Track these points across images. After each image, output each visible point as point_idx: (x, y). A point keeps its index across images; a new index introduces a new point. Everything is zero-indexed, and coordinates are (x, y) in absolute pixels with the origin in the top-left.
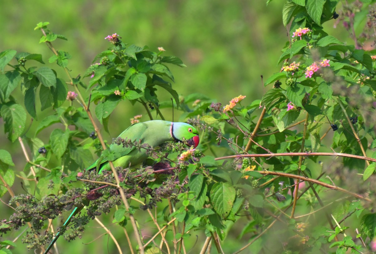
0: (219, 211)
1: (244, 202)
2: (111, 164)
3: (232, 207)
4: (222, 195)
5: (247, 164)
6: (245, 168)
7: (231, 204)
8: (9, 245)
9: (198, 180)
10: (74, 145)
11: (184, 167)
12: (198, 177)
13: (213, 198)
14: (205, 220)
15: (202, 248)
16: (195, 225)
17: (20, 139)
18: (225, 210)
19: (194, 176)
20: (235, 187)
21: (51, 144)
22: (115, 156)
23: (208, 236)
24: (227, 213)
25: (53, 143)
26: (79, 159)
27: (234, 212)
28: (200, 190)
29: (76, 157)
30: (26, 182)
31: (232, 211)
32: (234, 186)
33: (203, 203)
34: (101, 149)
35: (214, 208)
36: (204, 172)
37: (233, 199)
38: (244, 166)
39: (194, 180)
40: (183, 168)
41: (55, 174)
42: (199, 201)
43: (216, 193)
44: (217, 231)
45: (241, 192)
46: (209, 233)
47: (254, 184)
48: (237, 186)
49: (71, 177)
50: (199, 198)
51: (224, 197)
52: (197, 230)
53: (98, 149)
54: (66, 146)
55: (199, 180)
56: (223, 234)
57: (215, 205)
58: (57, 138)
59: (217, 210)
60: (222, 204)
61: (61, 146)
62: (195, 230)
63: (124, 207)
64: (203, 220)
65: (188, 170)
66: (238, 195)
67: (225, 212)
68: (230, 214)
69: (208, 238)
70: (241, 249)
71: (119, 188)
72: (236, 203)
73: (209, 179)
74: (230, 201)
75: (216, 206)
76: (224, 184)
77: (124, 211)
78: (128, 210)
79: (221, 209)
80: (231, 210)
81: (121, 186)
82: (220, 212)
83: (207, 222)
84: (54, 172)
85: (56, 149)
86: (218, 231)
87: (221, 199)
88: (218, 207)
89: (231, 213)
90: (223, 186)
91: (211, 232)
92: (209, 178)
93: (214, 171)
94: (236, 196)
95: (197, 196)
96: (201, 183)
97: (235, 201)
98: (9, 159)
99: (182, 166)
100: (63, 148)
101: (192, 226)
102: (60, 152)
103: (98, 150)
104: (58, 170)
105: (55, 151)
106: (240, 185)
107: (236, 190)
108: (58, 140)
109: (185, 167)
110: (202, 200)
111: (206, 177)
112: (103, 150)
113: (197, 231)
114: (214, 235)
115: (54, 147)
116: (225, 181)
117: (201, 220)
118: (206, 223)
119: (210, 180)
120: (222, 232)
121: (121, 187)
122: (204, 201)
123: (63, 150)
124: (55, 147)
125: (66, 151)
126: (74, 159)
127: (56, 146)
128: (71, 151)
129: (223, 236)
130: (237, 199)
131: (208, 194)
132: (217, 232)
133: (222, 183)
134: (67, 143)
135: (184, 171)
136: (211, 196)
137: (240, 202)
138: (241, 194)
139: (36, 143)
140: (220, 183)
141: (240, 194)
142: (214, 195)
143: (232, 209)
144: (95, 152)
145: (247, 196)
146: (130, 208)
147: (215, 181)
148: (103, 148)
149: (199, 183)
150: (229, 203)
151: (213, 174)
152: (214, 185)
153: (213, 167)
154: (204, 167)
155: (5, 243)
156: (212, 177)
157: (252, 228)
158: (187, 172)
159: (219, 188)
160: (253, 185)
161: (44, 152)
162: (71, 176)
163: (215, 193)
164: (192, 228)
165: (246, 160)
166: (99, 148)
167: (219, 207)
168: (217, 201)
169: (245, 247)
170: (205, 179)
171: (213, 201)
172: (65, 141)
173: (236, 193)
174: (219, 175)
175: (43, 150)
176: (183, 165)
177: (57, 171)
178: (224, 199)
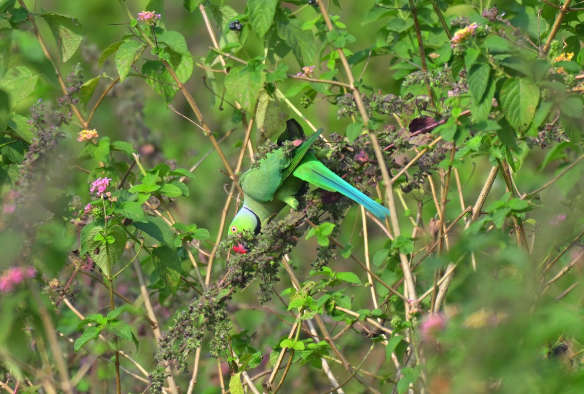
0: (514, 122)
1: (552, 109)
2: (341, 52)
3: (533, 115)
4: (519, 97)
5: (557, 49)
6: (554, 55)
7: (533, 111)
8: (184, 175)
9: (481, 73)
10: (284, 16)
11: (459, 52)
12: (481, 68)
13: (504, 103)
14: (488, 140)
15: (485, 183)
16: (473, 149)
17: (201, 7)
18: (523, 120)
19: (475, 68)
20: (538, 85)
21: (248, 14)
22: (346, 40)
23: (494, 165)
24: (525, 125)
25: (251, 14)
26: (292, 38)
27: (538, 124)
28: (485, 89)
29: (287, 36)
30: (210, 74)
31: (534, 122)
32: (537, 83)
33: (489, 109)
34: (326, 29)
35: (507, 118)
36: (491, 61)
37: (536, 103)
38: (553, 52)
39: (475, 74)
40: (458, 54)
41: (254, 67)
42: (482, 105)
43: (510, 94)
44: (506, 158)
45: (548, 93)
46: (495, 160)
47: (568, 81)
48: (542, 83)
49: (279, 73)
50: (482, 101)
51: (522, 100)
52: (476, 155)
53: (320, 29)
54: (272, 19)
55: (483, 73)
56: (516, 162)
57: (507, 113)
58: (258, 6)
59: (511, 120)
60: (518, 112)
61: (264, 18)
62: (472, 157)
63: (361, 120)
64: (486, 140)
65: (466, 58)
66: (544, 97)
67: (523, 124)
68: (530, 126)
69: (494, 168)
70: (545, 186)
71: (353, 90)
72: (540, 110)
73: (498, 72)
74: (530, 107)
75: (509, 114)
76: (521, 80)
77: (361, 125)
78: (367, 125)
79: (517, 119)
80: (531, 120)
81: (357, 86)
82: (516, 123)
83: (492, 144)
84: (252, 64)
85: (257, 23)
86: (508, 157)
87: (517, 104)
88: (511, 116)
89: (532, 125)
90: (521, 83)
91: (498, 160)
92: (499, 70)
93: (506, 60)
94: (540, 100)
95: (480, 98)
96: (486, 78)
97: (538, 107)
98: (182, 46)
99: (457, 52)
100: (267, 21)
101: (469, 150)
102: (262, 28)
103: (321, 31)
104: (259, 62)
105: (255, 26)
106: (547, 83)
107: (541, 89)
108: (259, 8)
109: (461, 54)
110: (487, 105)
111: (493, 69)
112: (328, 31)
113: (476, 157)
114: (503, 164)
115: (253, 19)
116: (523, 76)
117: (482, 141)
118: (491, 146)
119: (500, 73)
120: (515, 160)
121: (357, 88)
122: (491, 106)
123: (268, 24)
124: (255, 20)
125: (272, 26)
126: (285, 38)
127: (256, 18)
128: (280, 26)
129: (516, 165)
130: (543, 103)
131: (497, 96)
132: (507, 160)
133: (518, 79)
134: (273, 13)
135: (460, 60)
136: (501, 98)
137: (546, 108)
138: (549, 96)
139: (225, 13)
140: (516, 78)
141: (547, 96)
142: (505, 98)
143: (533, 119)
144: (317, 35)
145: (557, 100)
146: (370, 121)
147: (508, 76)
148: (328, 28)
149: (483, 79)
150: (528, 109)
151: (505, 64)
152: (506, 82)
153: (505, 53)
154: (491, 53)
155: (177, 173)
156: (503, 69)
157: (562, 153)
158: (463, 60)
159: (513, 86)
160: (566, 83)
161: (239, 28)
162: (279, 71)
163: (507, 95)
164: (469, 152)
165: (556, 43)
166: (323, 28)
167: (514, 116)
168: (511, 106)
169: (551, 182)
170: (492, 72)
171: (504, 106)
172: (271, 10)
173: (541, 94)
174: (513, 66)
175: (237, 25)
176: (459, 50)
177: (256, 63)
178: (521, 104)
